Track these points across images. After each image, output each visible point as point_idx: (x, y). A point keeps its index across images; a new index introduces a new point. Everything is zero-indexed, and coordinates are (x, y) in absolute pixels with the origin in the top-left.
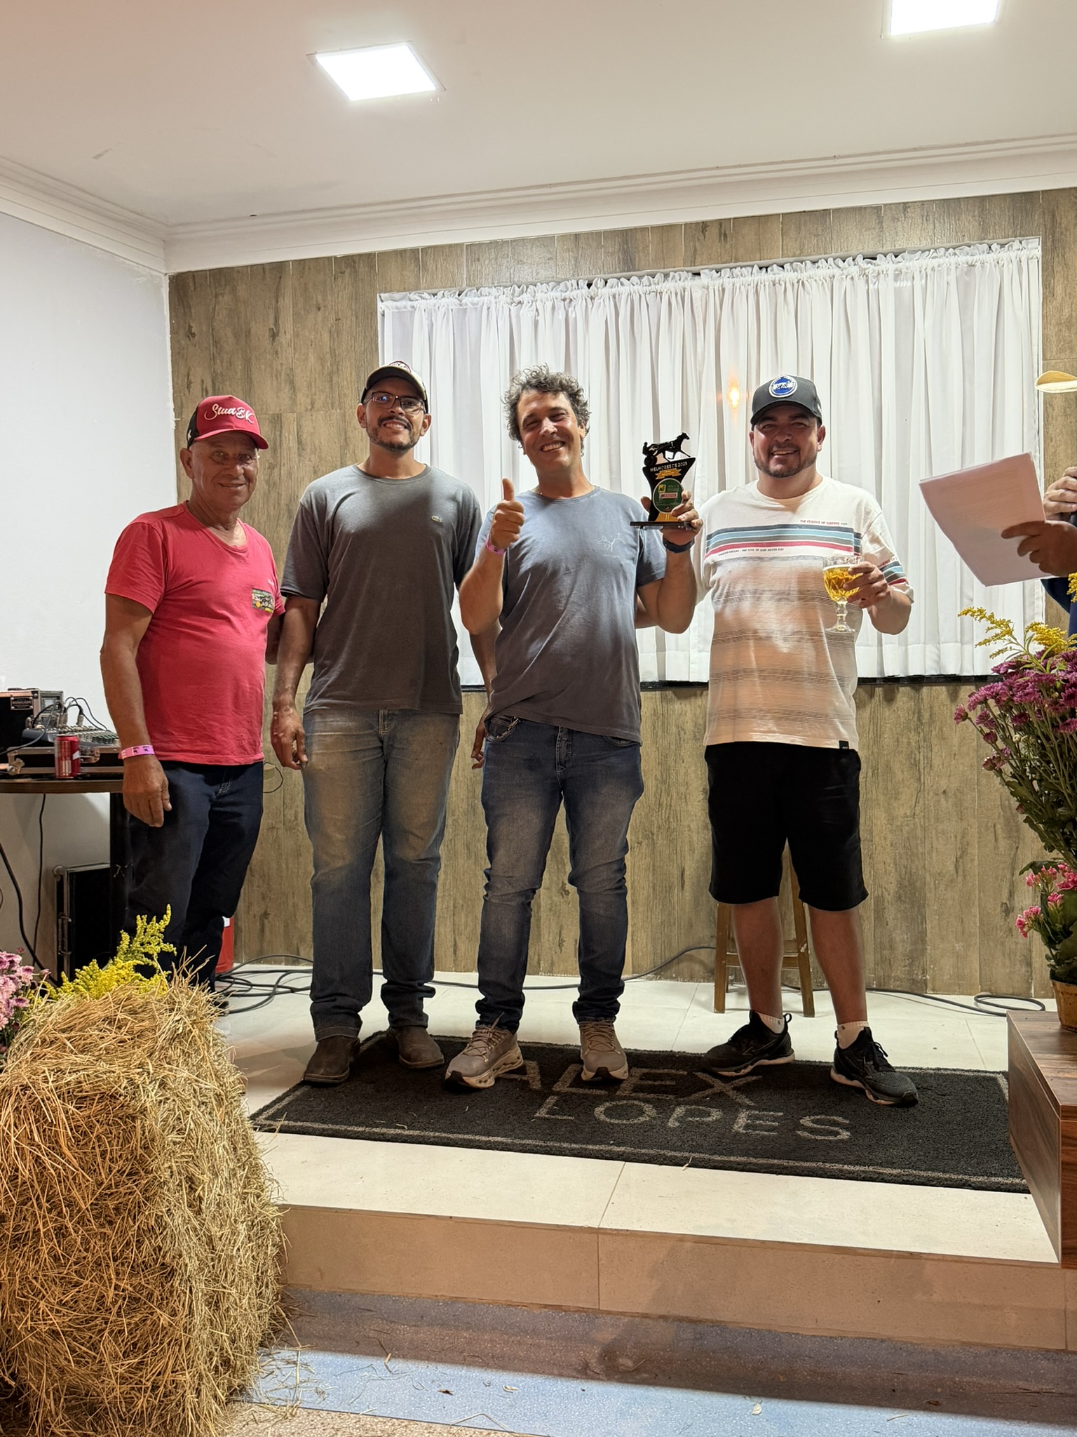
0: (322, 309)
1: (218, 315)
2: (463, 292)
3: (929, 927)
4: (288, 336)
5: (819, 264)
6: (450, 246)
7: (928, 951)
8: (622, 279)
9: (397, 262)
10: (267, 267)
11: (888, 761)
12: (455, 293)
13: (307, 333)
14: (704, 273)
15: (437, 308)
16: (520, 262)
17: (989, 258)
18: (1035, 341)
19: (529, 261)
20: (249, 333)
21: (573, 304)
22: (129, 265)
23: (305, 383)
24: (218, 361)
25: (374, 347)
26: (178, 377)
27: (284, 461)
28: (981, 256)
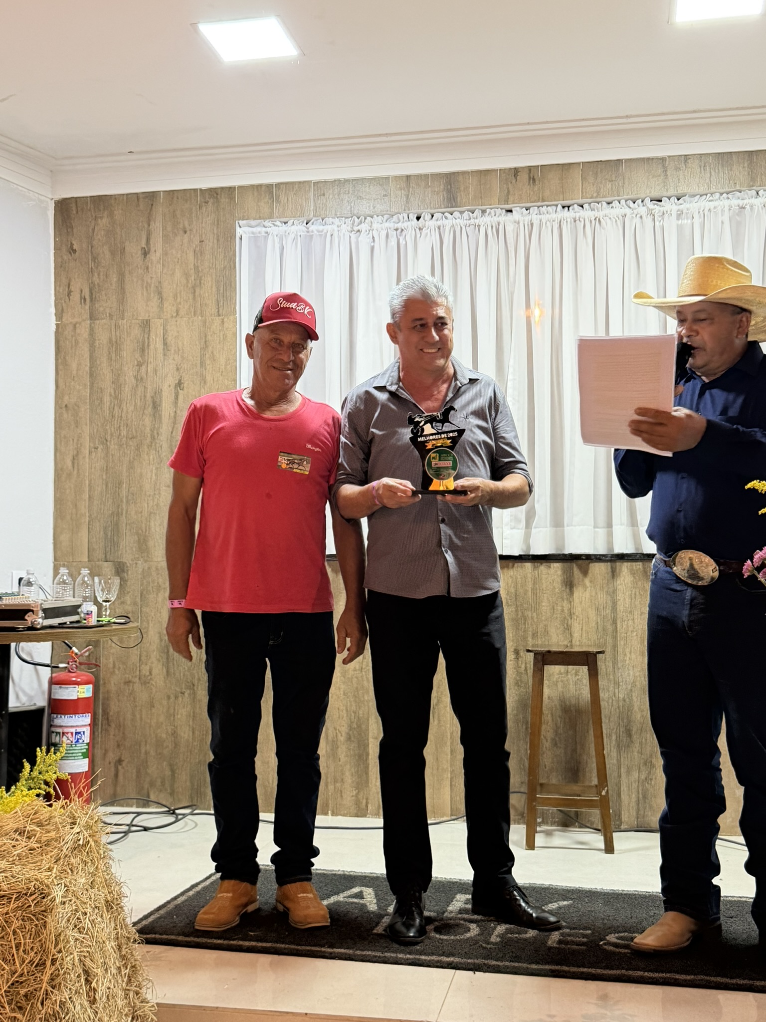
0: (188, 232)
1: (97, 235)
2: (310, 221)
4: (158, 254)
5: (613, 204)
6: (300, 182)
8: (446, 214)
9: (253, 194)
10: (141, 196)
12: (303, 222)
13: (174, 252)
14: (516, 211)
16: (360, 198)
20: (124, 251)
21: (404, 233)
22: (21, 191)
23: (171, 294)
24: (96, 274)
25: (233, 267)
26: (60, 286)
27: (151, 360)
28: (750, 201)
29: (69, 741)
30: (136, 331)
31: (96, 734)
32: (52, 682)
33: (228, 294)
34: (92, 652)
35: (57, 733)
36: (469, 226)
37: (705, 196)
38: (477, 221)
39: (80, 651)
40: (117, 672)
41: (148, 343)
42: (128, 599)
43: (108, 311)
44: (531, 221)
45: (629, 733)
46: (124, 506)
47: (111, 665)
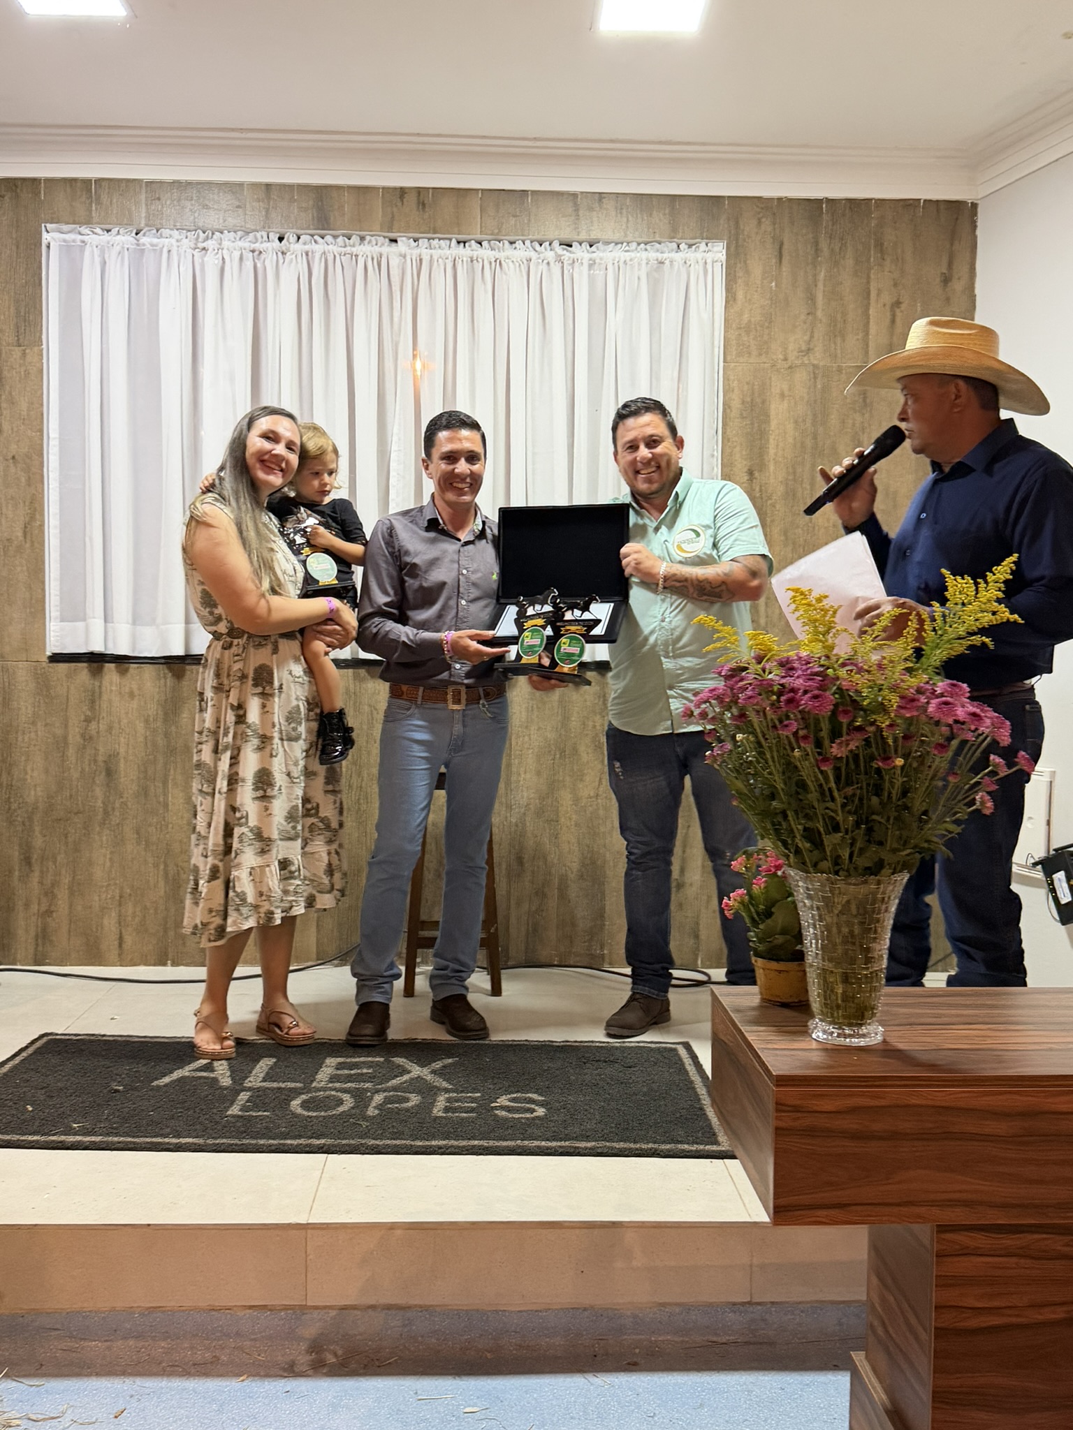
2: (141, 231)
5: (517, 245)
6: (128, 181)
7: (607, 927)
8: (316, 237)
9: (65, 191)
11: (575, 744)
12: (131, 231)
14: (401, 241)
15: (110, 245)
16: (206, 207)
17: (678, 257)
18: (716, 343)
19: (215, 207)
21: (263, 256)
25: (37, 281)
28: (670, 255)
33: (31, 318)
36: (345, 254)
37: (620, 245)
44: (419, 256)
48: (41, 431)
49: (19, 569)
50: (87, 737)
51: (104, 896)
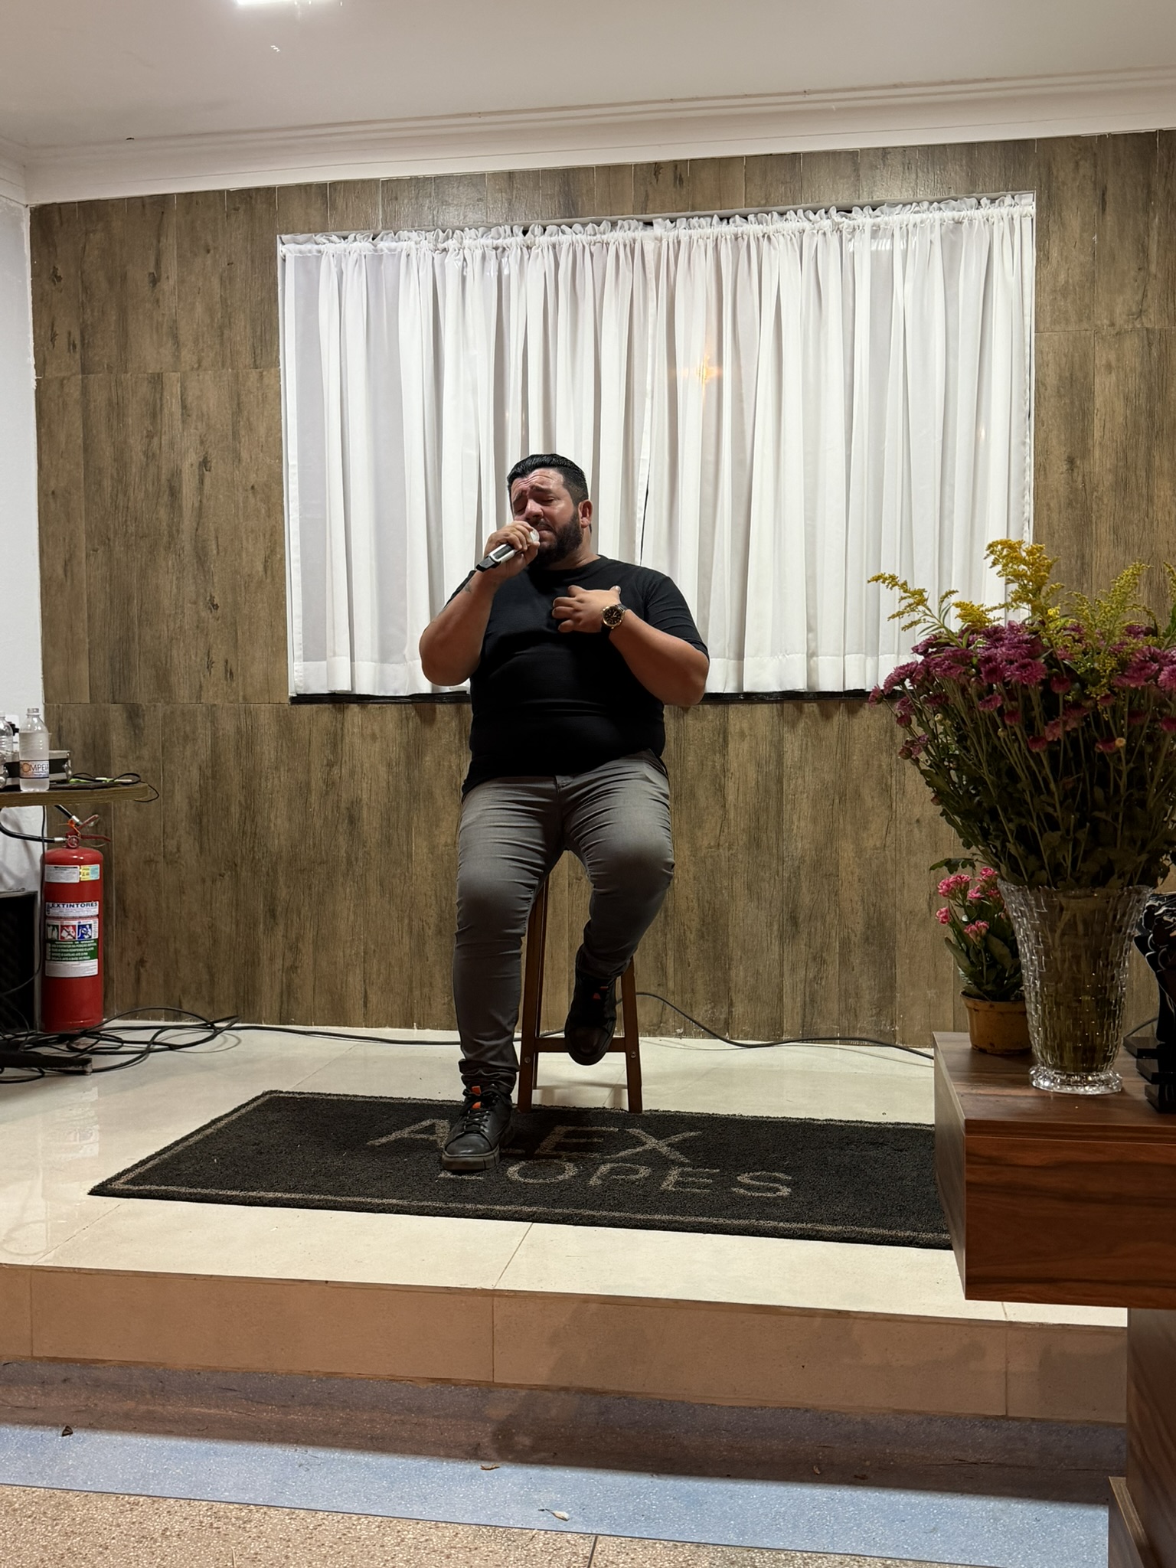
0: (212, 252)
1: (89, 256)
2: (377, 236)
3: (898, 971)
4: (171, 282)
5: (788, 216)
6: (363, 181)
7: (898, 999)
8: (563, 227)
9: (301, 198)
10: (148, 201)
11: (858, 786)
12: (368, 236)
13: (193, 279)
14: (657, 223)
15: (347, 253)
16: (445, 203)
17: (978, 214)
18: (1027, 311)
19: (455, 202)
20: (125, 277)
21: (506, 253)
23: (190, 338)
24: (88, 310)
25: (273, 300)
26: (40, 328)
27: (166, 429)
28: (969, 212)
29: (70, 937)
30: (144, 389)
31: (110, 928)
32: (45, 860)
33: (267, 338)
34: (99, 822)
35: (54, 926)
36: (595, 243)
37: (909, 206)
38: (605, 237)
39: (82, 821)
40: (134, 848)
41: (161, 405)
42: (146, 753)
43: (106, 361)
44: (678, 237)
45: (794, 920)
46: (136, 630)
47: (126, 840)
48: (280, 459)
49: (260, 606)
50: (330, 782)
51: (348, 952)
